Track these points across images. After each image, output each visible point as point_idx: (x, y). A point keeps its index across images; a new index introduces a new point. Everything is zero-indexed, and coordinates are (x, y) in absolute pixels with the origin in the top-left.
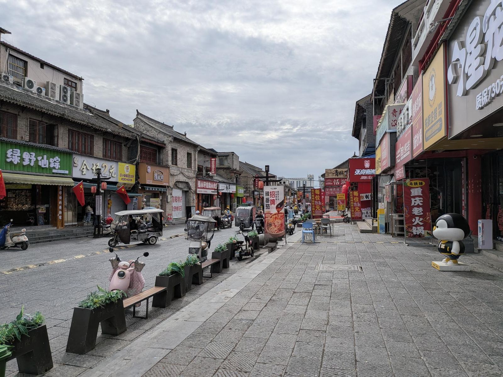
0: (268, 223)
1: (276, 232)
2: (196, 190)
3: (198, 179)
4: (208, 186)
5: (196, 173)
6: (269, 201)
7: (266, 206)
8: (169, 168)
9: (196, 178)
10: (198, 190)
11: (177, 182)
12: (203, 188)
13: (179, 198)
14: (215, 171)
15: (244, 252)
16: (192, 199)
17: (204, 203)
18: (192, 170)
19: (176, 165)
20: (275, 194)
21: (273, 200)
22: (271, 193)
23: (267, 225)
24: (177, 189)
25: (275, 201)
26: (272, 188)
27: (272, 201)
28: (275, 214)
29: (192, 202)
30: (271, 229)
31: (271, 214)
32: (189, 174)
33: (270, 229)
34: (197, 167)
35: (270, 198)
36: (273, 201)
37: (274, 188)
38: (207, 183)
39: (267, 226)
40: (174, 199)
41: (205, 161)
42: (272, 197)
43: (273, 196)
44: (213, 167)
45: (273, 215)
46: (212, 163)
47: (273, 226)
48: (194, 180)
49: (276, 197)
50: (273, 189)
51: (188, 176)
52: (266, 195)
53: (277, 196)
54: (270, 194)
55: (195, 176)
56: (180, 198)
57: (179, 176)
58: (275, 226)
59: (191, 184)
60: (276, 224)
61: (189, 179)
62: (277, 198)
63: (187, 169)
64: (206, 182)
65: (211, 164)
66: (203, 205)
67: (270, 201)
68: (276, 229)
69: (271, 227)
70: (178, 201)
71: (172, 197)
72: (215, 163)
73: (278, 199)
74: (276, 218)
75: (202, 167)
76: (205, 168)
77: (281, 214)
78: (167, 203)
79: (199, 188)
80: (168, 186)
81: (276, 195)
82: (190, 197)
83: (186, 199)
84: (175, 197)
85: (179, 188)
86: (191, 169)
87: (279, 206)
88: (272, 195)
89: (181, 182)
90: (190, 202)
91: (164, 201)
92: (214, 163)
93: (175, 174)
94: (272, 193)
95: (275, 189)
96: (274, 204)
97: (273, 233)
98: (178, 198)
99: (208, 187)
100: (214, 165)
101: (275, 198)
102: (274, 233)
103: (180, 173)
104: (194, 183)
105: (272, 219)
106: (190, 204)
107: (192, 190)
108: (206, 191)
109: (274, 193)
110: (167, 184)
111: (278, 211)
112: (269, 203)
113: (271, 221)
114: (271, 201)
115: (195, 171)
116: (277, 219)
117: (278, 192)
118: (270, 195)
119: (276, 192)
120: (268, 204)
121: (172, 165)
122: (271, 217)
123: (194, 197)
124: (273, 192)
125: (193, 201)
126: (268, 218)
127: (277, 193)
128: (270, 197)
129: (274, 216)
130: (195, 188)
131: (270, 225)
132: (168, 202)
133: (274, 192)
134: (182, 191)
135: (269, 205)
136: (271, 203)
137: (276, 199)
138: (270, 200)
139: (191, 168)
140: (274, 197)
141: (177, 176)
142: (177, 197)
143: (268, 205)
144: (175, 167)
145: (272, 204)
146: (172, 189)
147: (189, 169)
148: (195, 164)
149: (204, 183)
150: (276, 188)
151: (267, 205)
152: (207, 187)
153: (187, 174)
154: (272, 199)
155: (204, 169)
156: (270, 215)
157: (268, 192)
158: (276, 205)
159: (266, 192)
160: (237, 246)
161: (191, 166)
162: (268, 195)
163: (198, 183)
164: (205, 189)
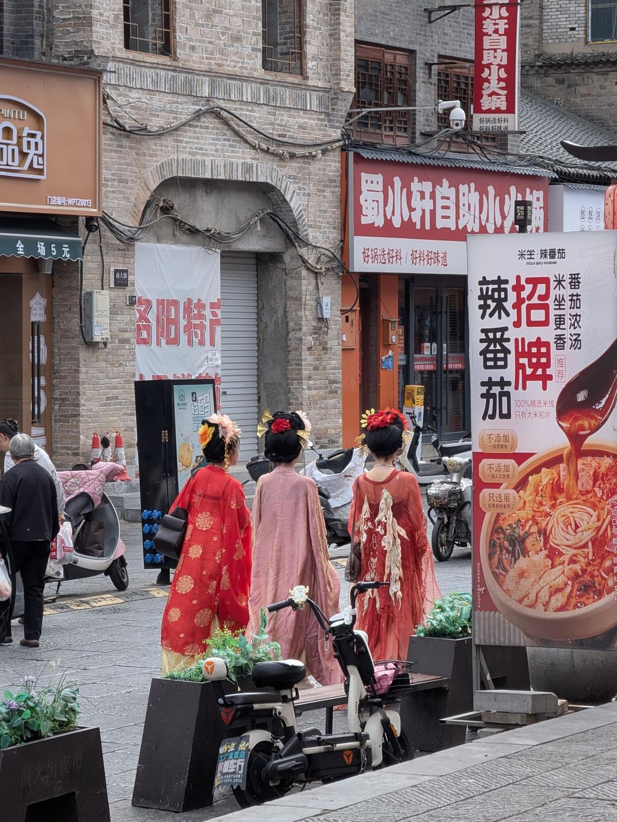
0: (496, 529)
1: (559, 600)
2: (344, 247)
3: (358, 157)
4: (452, 213)
5: (344, 106)
6: (506, 351)
7: (487, 396)
8: (96, 75)
9: (343, 149)
10: (360, 244)
11: (170, 184)
12: (408, 230)
13: (193, 308)
14: (510, 87)
15: (297, 749)
16: (307, 317)
17: (429, 349)
18: (308, 88)
19: (167, 49)
20: (550, 302)
21: (539, 343)
22: (518, 288)
23: (492, 545)
24: (176, 242)
25: (547, 355)
26: (531, 253)
27: (529, 355)
28: (553, 461)
29: (309, 340)
30: (522, 575)
31: (521, 458)
32: (284, 117)
33: (513, 573)
34: (348, 65)
35: (512, 334)
36: (539, 355)
37: (544, 253)
38: (445, 189)
39: (490, 556)
40: (152, 316)
41: (429, 12)
42: (530, 323)
43: (537, 315)
44: (494, 57)
45: (537, 470)
46: (488, 27)
47: (539, 558)
48: (331, 165)
49: (560, 320)
50: (537, 257)
51: (268, 138)
52: (484, 307)
53: (567, 312)
54: (512, 297)
55: (337, 134)
56: (207, 312)
57: (187, 136)
58: (553, 554)
59: (296, 203)
60: (559, 537)
61: (281, 157)
62: (568, 332)
63: (264, 82)
64: (437, 183)
65: (480, 35)
66: (419, 366)
67: (511, 358)
68: (557, 576)
69: (522, 563)
70: (183, 338)
71: (132, 301)
72: (512, 20)
73: (577, 342)
74: (557, 488)
75: (401, 59)
76: (429, 65)
77: (593, 462)
78: (83, 354)
79: (370, 231)
80: (90, 219)
81: (559, 302)
82: (291, 305)
83: (265, 318)
84: (160, 302)
85: (193, 232)
86: (296, 79)
87: (581, 396)
88: (530, 308)
89: (212, 185)
90: (293, 344)
91: (65, 336)
92: (502, 26)
93: (155, 124)
94: (529, 288)
95: (552, 254)
96: (546, 378)
97: (538, 612)
98: (188, 309)
99: (451, 224)
100: (503, 42)
101: (548, 334)
102: (546, 605)
103: (198, 115)
104: (331, 195)
105: (527, 494)
106: (292, 356)
107: (307, 244)
108: (435, 257)
109: (541, 289)
110: (82, 207)
111: (576, 438)
112: (509, 374)
113: (522, 514)
114: (518, 355)
115: (332, 94)
116: (561, 498)
117: (575, 280)
118: (517, 306)
119: (559, 282)
120: (496, 375)
121: (131, 55)
122: (521, 485)
123: (326, 300)
124: (534, 281)
125: (317, 331)
126: (502, 491)
127: (566, 292)
128: (517, 324)
129: (546, 476)
130: (335, 235)
131: (512, 541)
132: (91, 345)
133: (546, 281)
134: (224, 255)
135: (503, 383)
136: (519, 366)
137: (560, 338)
138: (510, 346)
139: (302, 72)
140: (545, 323)
141: (169, 141)
142: (175, 303)
143: (496, 390)
144: (154, 66)
145: (526, 378)
146: (129, 241)
147: (280, 76)
148: (334, 35)
149: (416, 186)
150: (562, 252)
151: (489, 383)
152: (440, 223)
153: (258, 117)
154: (530, 334)
155: (420, 74)
156: (511, 462)
157: (499, 281)
158: (556, 388)
159: (484, 282)
160: (229, 704)
161: (301, 56)
162: (500, 307)
163: (358, 192)
164: (422, 234)
